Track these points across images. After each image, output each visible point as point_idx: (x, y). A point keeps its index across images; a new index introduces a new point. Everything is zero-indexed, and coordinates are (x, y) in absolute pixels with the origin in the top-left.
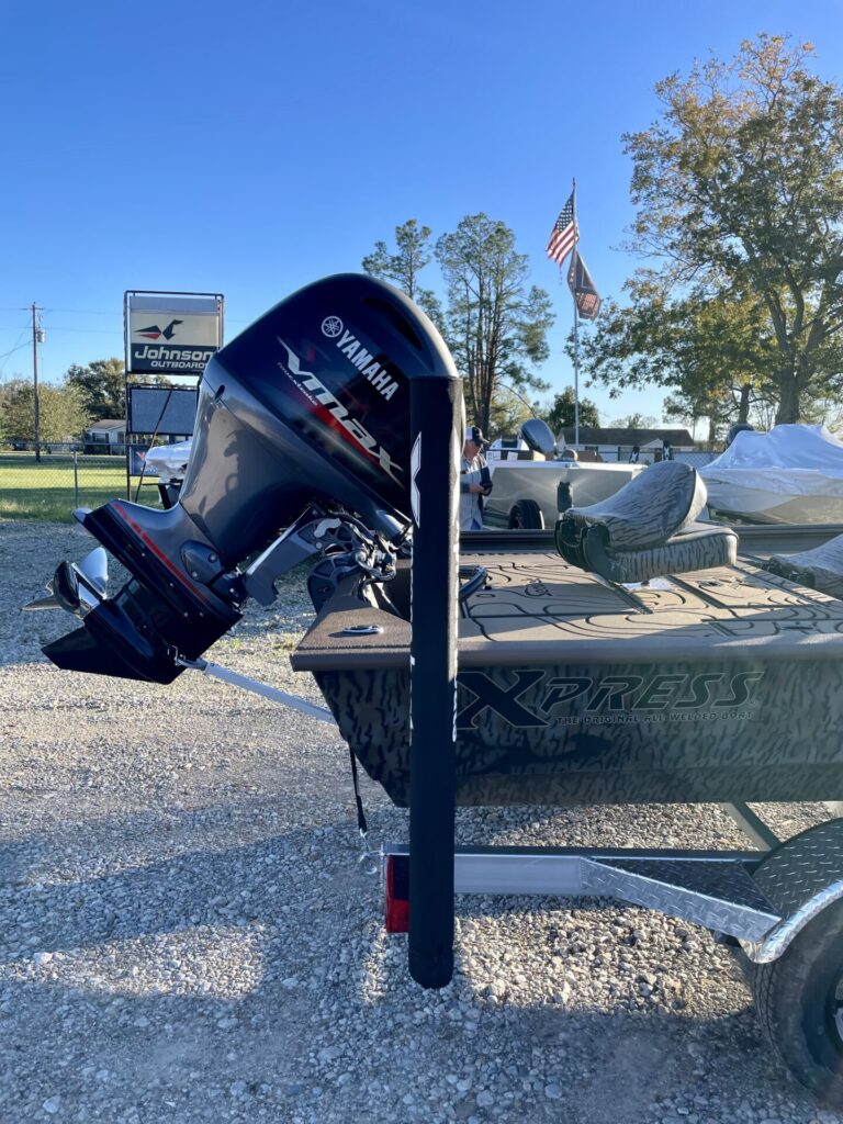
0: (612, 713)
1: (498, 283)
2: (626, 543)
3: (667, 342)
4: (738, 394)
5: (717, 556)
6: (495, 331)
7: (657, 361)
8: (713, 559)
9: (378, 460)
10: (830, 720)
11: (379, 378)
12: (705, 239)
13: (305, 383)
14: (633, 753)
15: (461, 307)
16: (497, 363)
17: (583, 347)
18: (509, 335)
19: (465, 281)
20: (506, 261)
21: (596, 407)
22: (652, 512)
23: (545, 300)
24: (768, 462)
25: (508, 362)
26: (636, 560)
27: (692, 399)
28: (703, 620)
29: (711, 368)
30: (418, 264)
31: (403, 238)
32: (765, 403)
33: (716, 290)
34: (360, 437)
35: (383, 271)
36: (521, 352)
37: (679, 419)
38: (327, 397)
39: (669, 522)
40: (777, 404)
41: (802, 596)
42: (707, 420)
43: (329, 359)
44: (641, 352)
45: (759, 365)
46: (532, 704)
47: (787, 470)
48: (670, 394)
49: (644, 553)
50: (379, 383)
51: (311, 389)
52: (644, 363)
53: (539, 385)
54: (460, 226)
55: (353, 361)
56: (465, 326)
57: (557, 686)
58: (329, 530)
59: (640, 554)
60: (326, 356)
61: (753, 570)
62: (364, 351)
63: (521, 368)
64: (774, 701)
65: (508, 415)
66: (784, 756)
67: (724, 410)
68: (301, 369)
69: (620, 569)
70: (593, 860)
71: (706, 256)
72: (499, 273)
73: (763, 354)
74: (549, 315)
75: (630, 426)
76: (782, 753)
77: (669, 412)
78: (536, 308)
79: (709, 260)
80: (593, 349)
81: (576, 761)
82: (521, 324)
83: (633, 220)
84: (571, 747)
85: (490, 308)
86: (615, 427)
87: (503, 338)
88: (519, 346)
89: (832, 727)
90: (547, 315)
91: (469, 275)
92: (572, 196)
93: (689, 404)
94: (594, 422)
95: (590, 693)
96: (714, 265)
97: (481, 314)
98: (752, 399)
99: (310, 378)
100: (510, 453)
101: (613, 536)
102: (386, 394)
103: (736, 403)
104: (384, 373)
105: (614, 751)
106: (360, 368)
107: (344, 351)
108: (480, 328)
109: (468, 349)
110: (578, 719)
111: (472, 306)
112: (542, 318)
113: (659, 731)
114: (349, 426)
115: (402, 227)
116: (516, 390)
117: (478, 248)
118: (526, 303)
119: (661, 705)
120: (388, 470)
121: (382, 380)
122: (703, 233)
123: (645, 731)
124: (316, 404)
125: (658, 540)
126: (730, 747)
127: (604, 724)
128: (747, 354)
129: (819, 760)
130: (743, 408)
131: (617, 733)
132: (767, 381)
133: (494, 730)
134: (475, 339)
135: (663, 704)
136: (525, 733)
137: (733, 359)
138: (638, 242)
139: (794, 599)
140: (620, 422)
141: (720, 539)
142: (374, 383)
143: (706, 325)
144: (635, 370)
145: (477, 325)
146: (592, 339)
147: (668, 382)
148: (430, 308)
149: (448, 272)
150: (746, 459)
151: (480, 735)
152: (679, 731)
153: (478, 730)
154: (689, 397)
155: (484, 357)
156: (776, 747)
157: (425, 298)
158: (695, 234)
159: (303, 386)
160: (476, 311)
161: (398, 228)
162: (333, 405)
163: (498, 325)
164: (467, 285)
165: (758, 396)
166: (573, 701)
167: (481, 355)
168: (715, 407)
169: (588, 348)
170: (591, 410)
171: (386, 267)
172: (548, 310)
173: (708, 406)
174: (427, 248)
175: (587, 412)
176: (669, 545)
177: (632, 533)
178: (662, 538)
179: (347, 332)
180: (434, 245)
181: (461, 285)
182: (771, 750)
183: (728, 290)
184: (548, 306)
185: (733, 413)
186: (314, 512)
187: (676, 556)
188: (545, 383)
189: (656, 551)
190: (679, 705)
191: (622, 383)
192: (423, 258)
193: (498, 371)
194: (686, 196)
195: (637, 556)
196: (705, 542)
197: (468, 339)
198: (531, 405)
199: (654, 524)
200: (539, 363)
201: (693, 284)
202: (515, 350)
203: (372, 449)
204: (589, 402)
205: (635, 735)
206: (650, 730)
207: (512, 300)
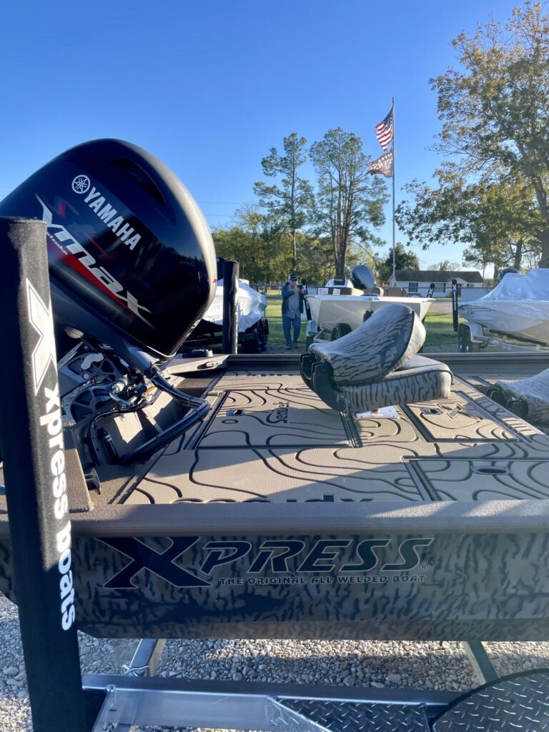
0: (276, 575)
1: (351, 174)
2: (348, 378)
3: (462, 212)
4: (514, 247)
5: (431, 391)
6: (350, 206)
7: (456, 225)
8: (427, 393)
9: (126, 303)
10: (509, 583)
11: (123, 230)
12: (490, 142)
13: (57, 234)
14: (306, 609)
15: (327, 190)
16: (351, 228)
17: (406, 216)
18: (359, 209)
19: (330, 173)
20: (357, 160)
21: (417, 256)
22: (372, 351)
23: (383, 185)
24: (525, 296)
25: (358, 227)
26: (356, 393)
27: (483, 250)
28: (405, 457)
29: (494, 230)
30: (298, 162)
31: (288, 145)
32: (533, 253)
33: (498, 176)
34: (108, 283)
35: (275, 167)
36: (366, 220)
37: (474, 265)
38: (76, 248)
39: (386, 361)
40: (541, 254)
41: (509, 428)
42: (493, 265)
43: (78, 214)
44: (445, 219)
45: (527, 227)
46: (192, 567)
47: (536, 302)
48: (467, 248)
49: (364, 388)
50: (123, 234)
51: (61, 240)
52: (447, 227)
53: (378, 242)
54: (326, 137)
55: (99, 215)
56: (329, 203)
57: (214, 550)
58: (94, 363)
59: (360, 388)
60: (74, 211)
61: (476, 395)
62: (109, 206)
63: (366, 231)
64: (447, 566)
65: (359, 262)
66: (464, 614)
67: (505, 258)
68: (53, 222)
69: (344, 402)
70: (278, 700)
71: (490, 153)
72: (352, 167)
73: (530, 220)
74: (386, 195)
75: (442, 269)
76: (461, 610)
77: (466, 260)
78: (377, 190)
79: (491, 156)
80: (413, 218)
81: (250, 615)
82: (366, 201)
83: (441, 130)
84: (240, 604)
85: (346, 191)
86: (431, 270)
87: (355, 211)
88: (365, 216)
89: (511, 591)
90: (384, 195)
91: (332, 169)
92: (392, 109)
93: (480, 254)
94: (416, 266)
95: (251, 557)
96: (496, 159)
97: (340, 195)
98: (524, 250)
99: (61, 230)
100: (335, 289)
101: (336, 372)
102: (130, 245)
103: (513, 254)
104: (127, 225)
105: (286, 607)
106: (105, 221)
107: (91, 206)
108: (339, 204)
109: (331, 218)
110: (242, 581)
111: (334, 190)
112: (381, 197)
113: (328, 593)
114: (97, 273)
115: (287, 137)
116: (363, 245)
117: (338, 151)
118: (370, 187)
119: (329, 568)
120: (136, 312)
121: (125, 232)
122: (488, 138)
123: (313, 592)
124: (66, 254)
125: (376, 376)
126: (406, 606)
127: (270, 585)
128: (519, 220)
129: (501, 617)
130: (518, 257)
131: (284, 593)
132: (532, 238)
133: (155, 589)
134: (336, 211)
135: (330, 567)
136: (188, 592)
137: (510, 223)
138: (444, 144)
139: (499, 432)
140: (435, 266)
141: (434, 377)
142: (118, 234)
143: (489, 200)
144: (440, 231)
145: (337, 202)
146: (412, 211)
147: (463, 240)
148: (306, 191)
149: (318, 168)
150: (509, 293)
151: (143, 594)
152: (349, 592)
153: (139, 590)
154: (481, 250)
155: (342, 224)
156: (455, 606)
157: (303, 185)
158: (482, 139)
159: (55, 238)
160: (337, 193)
161: (285, 139)
162: (82, 255)
163: (351, 202)
164: (331, 176)
165: (528, 248)
166: (234, 564)
167: (340, 222)
168: (498, 256)
169: (409, 217)
170: (413, 258)
171: (277, 165)
172: (385, 192)
173: (494, 255)
174: (304, 152)
175: (410, 259)
176: (387, 381)
177: (354, 369)
178: (380, 374)
179: (94, 189)
180: (309, 150)
181: (327, 176)
182: (449, 609)
183: (507, 176)
184: (385, 189)
185: (511, 260)
186: (86, 347)
187: (392, 391)
188: (382, 240)
189: (374, 386)
190: (346, 568)
191: (431, 240)
192: (301, 158)
193: (350, 232)
194: (476, 113)
195: (358, 390)
196: (420, 378)
197: (331, 211)
198: (373, 255)
199: (372, 362)
200: (378, 227)
201: (482, 172)
202: (363, 218)
203: (118, 293)
204: (413, 253)
205: (304, 594)
206: (319, 592)
207: (361, 185)
